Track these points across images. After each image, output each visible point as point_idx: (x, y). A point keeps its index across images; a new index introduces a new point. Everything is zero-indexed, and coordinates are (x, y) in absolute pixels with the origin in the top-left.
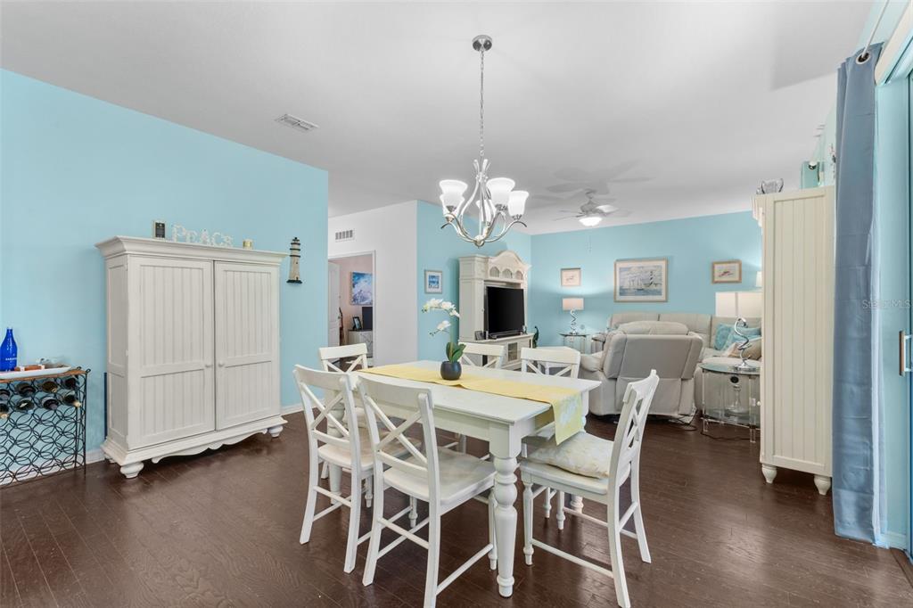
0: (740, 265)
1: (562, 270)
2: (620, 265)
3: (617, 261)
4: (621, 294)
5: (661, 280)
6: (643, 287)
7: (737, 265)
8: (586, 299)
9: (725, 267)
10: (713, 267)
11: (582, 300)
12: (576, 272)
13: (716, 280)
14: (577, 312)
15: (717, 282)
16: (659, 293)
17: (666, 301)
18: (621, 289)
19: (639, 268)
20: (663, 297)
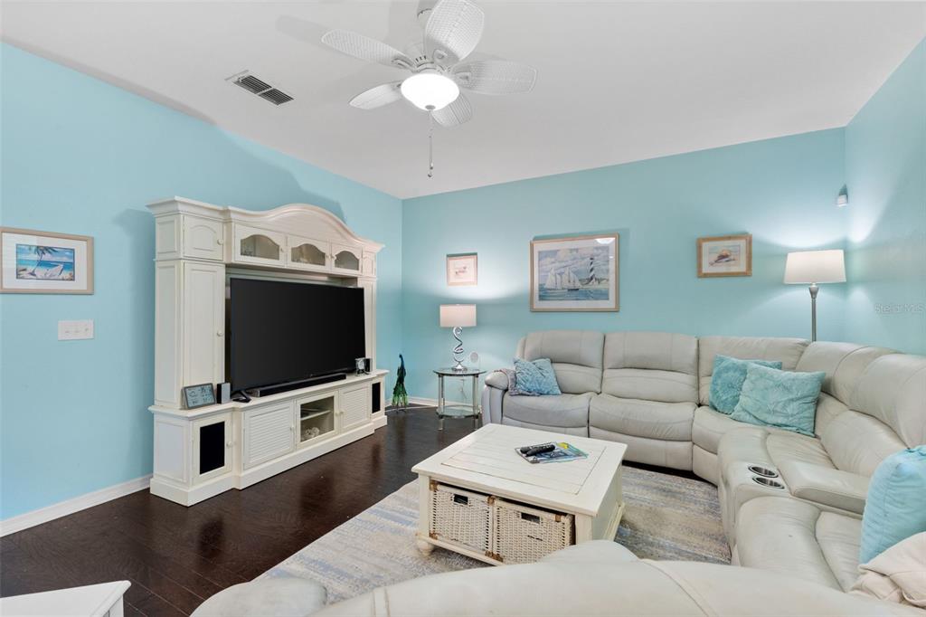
0: (750, 243)
1: (448, 256)
2: (539, 247)
3: (536, 239)
4: (542, 298)
5: (608, 271)
6: (578, 285)
7: (742, 243)
8: (482, 306)
9: (723, 246)
10: (699, 248)
11: (473, 308)
12: (471, 260)
13: (706, 269)
14: (465, 330)
15: (706, 276)
16: (604, 295)
17: (616, 311)
18: (541, 288)
19: (571, 250)
20: (610, 304)
